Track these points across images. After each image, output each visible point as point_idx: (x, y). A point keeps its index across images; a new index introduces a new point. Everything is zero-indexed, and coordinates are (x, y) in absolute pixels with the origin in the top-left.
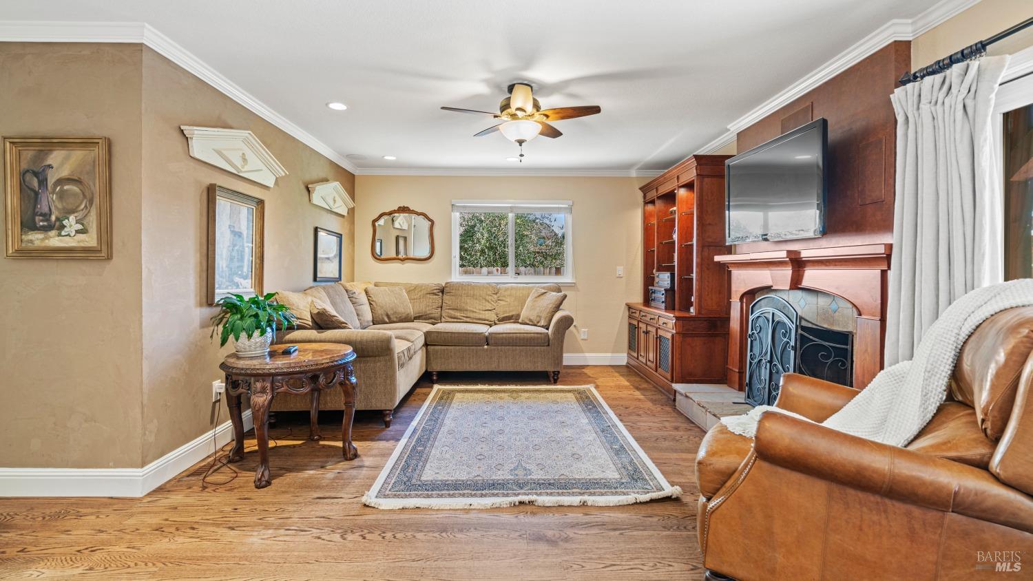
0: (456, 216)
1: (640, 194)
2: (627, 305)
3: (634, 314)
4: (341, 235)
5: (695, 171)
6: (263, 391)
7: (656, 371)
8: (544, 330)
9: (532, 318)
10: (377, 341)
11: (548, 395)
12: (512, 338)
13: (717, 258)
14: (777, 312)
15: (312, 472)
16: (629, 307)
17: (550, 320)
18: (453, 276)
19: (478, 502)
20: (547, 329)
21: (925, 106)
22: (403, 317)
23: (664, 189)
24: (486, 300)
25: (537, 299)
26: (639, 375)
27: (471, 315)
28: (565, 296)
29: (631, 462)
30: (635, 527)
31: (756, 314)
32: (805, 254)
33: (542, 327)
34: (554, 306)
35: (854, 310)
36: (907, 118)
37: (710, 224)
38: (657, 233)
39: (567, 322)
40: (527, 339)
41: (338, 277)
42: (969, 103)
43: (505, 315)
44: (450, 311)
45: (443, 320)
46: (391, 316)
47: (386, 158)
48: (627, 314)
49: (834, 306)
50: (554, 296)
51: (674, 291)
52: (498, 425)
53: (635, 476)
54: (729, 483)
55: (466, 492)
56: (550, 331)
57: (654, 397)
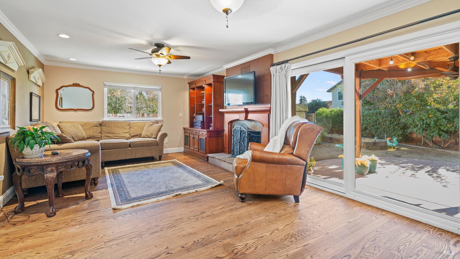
0: (106, 89)
1: (188, 86)
2: (184, 128)
3: (187, 132)
4: (40, 97)
5: (212, 80)
6: (52, 171)
7: (198, 151)
8: (155, 140)
9: (148, 135)
10: (94, 146)
11: (161, 165)
12: (142, 144)
13: (220, 110)
14: (241, 127)
15: (74, 206)
16: (184, 129)
17: (157, 135)
18: (105, 118)
19: (160, 198)
20: (156, 139)
21: (277, 73)
22: (81, 138)
23: (199, 85)
24: (124, 128)
25: (150, 127)
26: (190, 154)
27: (118, 135)
28: (162, 125)
29: (204, 178)
30: (214, 193)
31: (234, 128)
32: (249, 109)
33: (154, 138)
34: (158, 129)
35: (261, 124)
36: (274, 75)
37: (217, 99)
38: (196, 100)
39: (165, 135)
40: (148, 143)
41: (38, 119)
42: (286, 74)
43: (134, 134)
44: (106, 134)
45: (102, 138)
46: (75, 138)
47: (70, 59)
48: (184, 132)
49: (256, 124)
50: (157, 126)
51: (204, 122)
52: (148, 177)
53: (208, 182)
54: (244, 170)
55: (154, 197)
56: (158, 139)
57: (200, 160)
